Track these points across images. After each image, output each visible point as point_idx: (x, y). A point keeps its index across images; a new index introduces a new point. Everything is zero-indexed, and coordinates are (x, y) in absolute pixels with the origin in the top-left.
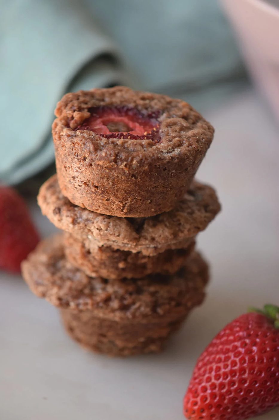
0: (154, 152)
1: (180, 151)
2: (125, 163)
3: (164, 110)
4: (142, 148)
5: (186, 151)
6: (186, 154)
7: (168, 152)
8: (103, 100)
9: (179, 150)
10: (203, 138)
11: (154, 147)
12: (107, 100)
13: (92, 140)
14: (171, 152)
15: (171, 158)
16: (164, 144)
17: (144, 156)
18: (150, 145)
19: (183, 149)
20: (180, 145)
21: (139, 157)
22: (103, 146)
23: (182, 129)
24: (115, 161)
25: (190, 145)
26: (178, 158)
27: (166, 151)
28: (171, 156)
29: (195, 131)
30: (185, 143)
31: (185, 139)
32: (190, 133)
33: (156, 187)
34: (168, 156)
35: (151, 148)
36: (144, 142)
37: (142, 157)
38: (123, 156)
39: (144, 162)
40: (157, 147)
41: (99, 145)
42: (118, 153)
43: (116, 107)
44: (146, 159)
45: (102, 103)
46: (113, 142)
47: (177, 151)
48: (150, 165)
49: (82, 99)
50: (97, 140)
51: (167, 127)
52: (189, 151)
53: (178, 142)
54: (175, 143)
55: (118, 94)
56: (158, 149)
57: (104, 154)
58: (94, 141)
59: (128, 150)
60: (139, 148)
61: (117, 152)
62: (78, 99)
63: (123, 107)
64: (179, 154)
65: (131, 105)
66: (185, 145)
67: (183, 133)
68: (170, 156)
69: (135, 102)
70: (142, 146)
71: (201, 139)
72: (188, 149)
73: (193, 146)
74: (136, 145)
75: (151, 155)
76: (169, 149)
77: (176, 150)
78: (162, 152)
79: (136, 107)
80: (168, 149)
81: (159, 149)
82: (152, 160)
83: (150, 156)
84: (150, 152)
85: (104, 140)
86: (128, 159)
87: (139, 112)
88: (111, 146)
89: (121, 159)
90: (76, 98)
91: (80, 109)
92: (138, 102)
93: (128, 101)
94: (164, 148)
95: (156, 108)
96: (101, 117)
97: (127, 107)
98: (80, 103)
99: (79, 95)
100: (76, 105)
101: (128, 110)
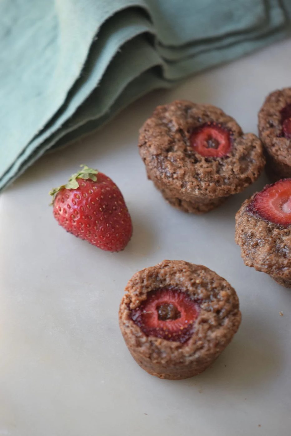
0: (177, 357)
1: (200, 356)
2: (156, 361)
3: (208, 297)
5: (204, 356)
6: (204, 358)
7: (190, 356)
8: (165, 280)
9: (199, 354)
10: (222, 341)
11: (180, 350)
12: (168, 281)
13: (137, 337)
14: (192, 356)
15: (191, 362)
17: (170, 358)
18: (178, 348)
19: (203, 352)
20: (202, 347)
22: (143, 344)
23: (211, 328)
24: (150, 358)
25: (209, 350)
26: (197, 361)
27: (188, 355)
29: (219, 333)
30: (206, 347)
31: (207, 343)
32: (213, 335)
34: (188, 359)
35: (178, 351)
36: (174, 344)
38: (155, 355)
39: (170, 363)
40: (182, 351)
41: (140, 342)
43: (172, 289)
44: (171, 361)
45: (161, 286)
46: (151, 342)
47: (197, 355)
49: (145, 283)
50: (140, 338)
51: (200, 323)
52: (207, 355)
53: (201, 345)
54: (198, 346)
55: (178, 275)
56: (182, 353)
57: (142, 351)
58: (137, 339)
59: (160, 350)
60: (169, 350)
61: (151, 352)
62: (143, 282)
63: (177, 290)
64: (198, 358)
65: (184, 289)
66: (205, 349)
67: (209, 333)
68: (190, 360)
69: (187, 287)
70: (171, 348)
71: (220, 342)
72: (207, 353)
73: (211, 351)
74: (167, 347)
76: (192, 353)
77: (196, 353)
78: (185, 356)
79: (187, 290)
80: (190, 353)
82: (176, 363)
83: (174, 360)
84: (175, 356)
85: (144, 339)
86: (158, 359)
87: (188, 296)
88: (148, 345)
89: (153, 357)
90: (142, 281)
91: (141, 294)
92: (188, 288)
93: (182, 285)
94: (187, 352)
95: (201, 296)
96: (158, 299)
97: (181, 290)
98: (142, 287)
99: (145, 278)
100: (138, 290)
101: (180, 293)
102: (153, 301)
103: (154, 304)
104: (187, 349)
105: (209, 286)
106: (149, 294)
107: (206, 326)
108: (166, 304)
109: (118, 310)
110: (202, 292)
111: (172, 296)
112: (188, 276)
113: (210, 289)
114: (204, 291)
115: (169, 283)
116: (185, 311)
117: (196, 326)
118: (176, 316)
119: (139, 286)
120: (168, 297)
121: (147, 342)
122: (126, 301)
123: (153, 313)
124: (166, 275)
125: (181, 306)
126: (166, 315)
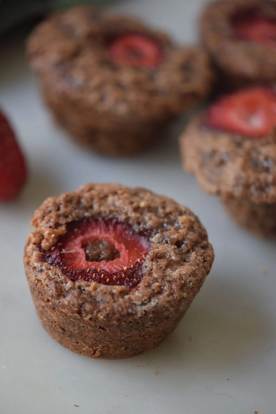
0: (123, 306)
1: (157, 303)
2: (90, 316)
3: (160, 227)
4: (111, 298)
5: (165, 303)
6: (164, 307)
7: (143, 304)
8: (91, 207)
9: (157, 301)
10: (190, 282)
11: (126, 297)
12: (96, 207)
13: (56, 282)
14: (146, 304)
15: (144, 313)
16: (139, 292)
17: (112, 309)
18: (122, 293)
19: (162, 298)
20: (160, 292)
21: (106, 310)
22: (67, 292)
23: (170, 264)
24: (79, 312)
25: (171, 294)
26: (153, 312)
27: (140, 303)
28: (145, 311)
29: (184, 270)
30: (166, 291)
31: (167, 284)
32: (175, 274)
33: (129, 337)
34: (140, 310)
35: (123, 298)
36: (116, 289)
37: (110, 311)
38: (88, 307)
39: (111, 317)
40: (130, 298)
41: (63, 290)
42: (83, 304)
43: (103, 219)
44: (114, 314)
45: (87, 214)
46: (79, 287)
47: (153, 303)
48: (118, 320)
49: (63, 210)
50: (62, 283)
51: (152, 260)
52: (169, 302)
53: (158, 288)
54: (154, 290)
55: (110, 199)
56: (130, 300)
57: (66, 303)
58: (57, 285)
59: (95, 299)
60: (108, 298)
61: (81, 302)
62: (58, 209)
63: (111, 220)
64: (156, 307)
65: (122, 218)
66: (166, 293)
67: (169, 271)
68: (143, 310)
69: (126, 214)
70: (112, 295)
71: (188, 283)
72: (168, 299)
73: (175, 296)
74: (105, 293)
75: (120, 309)
76: (145, 300)
77: (152, 300)
78: (135, 304)
79: (128, 219)
80: (143, 300)
81: (132, 300)
82: (121, 316)
83: (118, 311)
84: (120, 305)
85: (69, 284)
86: (93, 312)
87: (130, 226)
88: (76, 292)
89: (85, 311)
90: (56, 208)
91: (57, 225)
92: (129, 214)
93: (119, 212)
94: (138, 298)
95: (149, 224)
96: (83, 234)
97: (117, 219)
98: (58, 216)
99: (61, 204)
100: (52, 220)
101: (117, 223)
102: (76, 236)
103: (78, 240)
104: (137, 295)
105: (161, 211)
106: (69, 225)
107: (163, 263)
108: (96, 241)
109: (23, 254)
110: (150, 219)
111: (105, 230)
112: (127, 198)
113: (162, 215)
114: (154, 217)
115: (99, 211)
116: (127, 248)
117: (147, 263)
118: (114, 255)
119: (53, 214)
120: (98, 231)
121: (73, 288)
122: (33, 240)
123: (77, 253)
124: (92, 199)
125: (119, 242)
126: (99, 255)
